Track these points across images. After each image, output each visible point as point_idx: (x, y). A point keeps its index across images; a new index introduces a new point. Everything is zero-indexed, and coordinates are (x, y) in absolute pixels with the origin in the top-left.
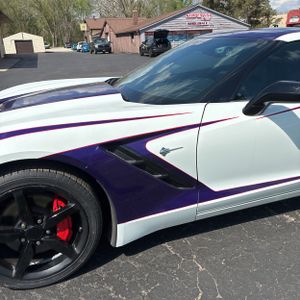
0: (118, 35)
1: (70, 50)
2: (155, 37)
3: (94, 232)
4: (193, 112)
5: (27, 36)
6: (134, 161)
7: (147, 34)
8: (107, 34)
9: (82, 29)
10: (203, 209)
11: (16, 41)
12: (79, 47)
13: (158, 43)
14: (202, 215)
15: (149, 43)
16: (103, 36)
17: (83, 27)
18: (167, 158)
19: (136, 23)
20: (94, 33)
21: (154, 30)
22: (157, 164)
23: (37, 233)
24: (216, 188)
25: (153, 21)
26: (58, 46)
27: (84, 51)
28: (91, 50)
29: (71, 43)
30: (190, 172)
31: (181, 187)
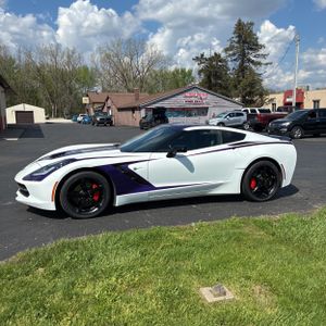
0: (120, 110)
1: (70, 121)
2: (154, 113)
3: (108, 197)
4: (146, 155)
7: (147, 110)
8: (109, 108)
9: (84, 102)
10: (152, 194)
11: (17, 112)
12: (80, 119)
13: (156, 119)
14: (152, 198)
15: (149, 119)
16: (105, 110)
17: (85, 100)
18: (136, 171)
19: (137, 99)
20: (96, 106)
21: (154, 106)
22: (132, 174)
23: (87, 196)
24: (156, 186)
25: (153, 99)
26: (57, 117)
27: (85, 123)
28: (92, 122)
29: (71, 115)
30: (145, 178)
31: (140, 183)
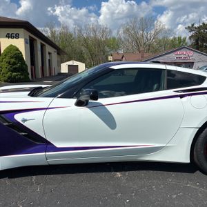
5: (75, 63)
6: (7, 124)
9: (109, 59)
11: (69, 66)
18: (25, 124)
19: (142, 57)
